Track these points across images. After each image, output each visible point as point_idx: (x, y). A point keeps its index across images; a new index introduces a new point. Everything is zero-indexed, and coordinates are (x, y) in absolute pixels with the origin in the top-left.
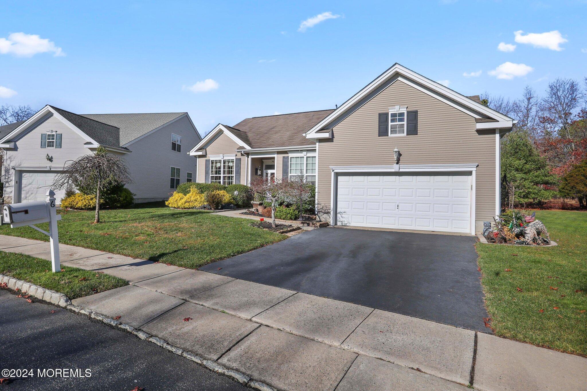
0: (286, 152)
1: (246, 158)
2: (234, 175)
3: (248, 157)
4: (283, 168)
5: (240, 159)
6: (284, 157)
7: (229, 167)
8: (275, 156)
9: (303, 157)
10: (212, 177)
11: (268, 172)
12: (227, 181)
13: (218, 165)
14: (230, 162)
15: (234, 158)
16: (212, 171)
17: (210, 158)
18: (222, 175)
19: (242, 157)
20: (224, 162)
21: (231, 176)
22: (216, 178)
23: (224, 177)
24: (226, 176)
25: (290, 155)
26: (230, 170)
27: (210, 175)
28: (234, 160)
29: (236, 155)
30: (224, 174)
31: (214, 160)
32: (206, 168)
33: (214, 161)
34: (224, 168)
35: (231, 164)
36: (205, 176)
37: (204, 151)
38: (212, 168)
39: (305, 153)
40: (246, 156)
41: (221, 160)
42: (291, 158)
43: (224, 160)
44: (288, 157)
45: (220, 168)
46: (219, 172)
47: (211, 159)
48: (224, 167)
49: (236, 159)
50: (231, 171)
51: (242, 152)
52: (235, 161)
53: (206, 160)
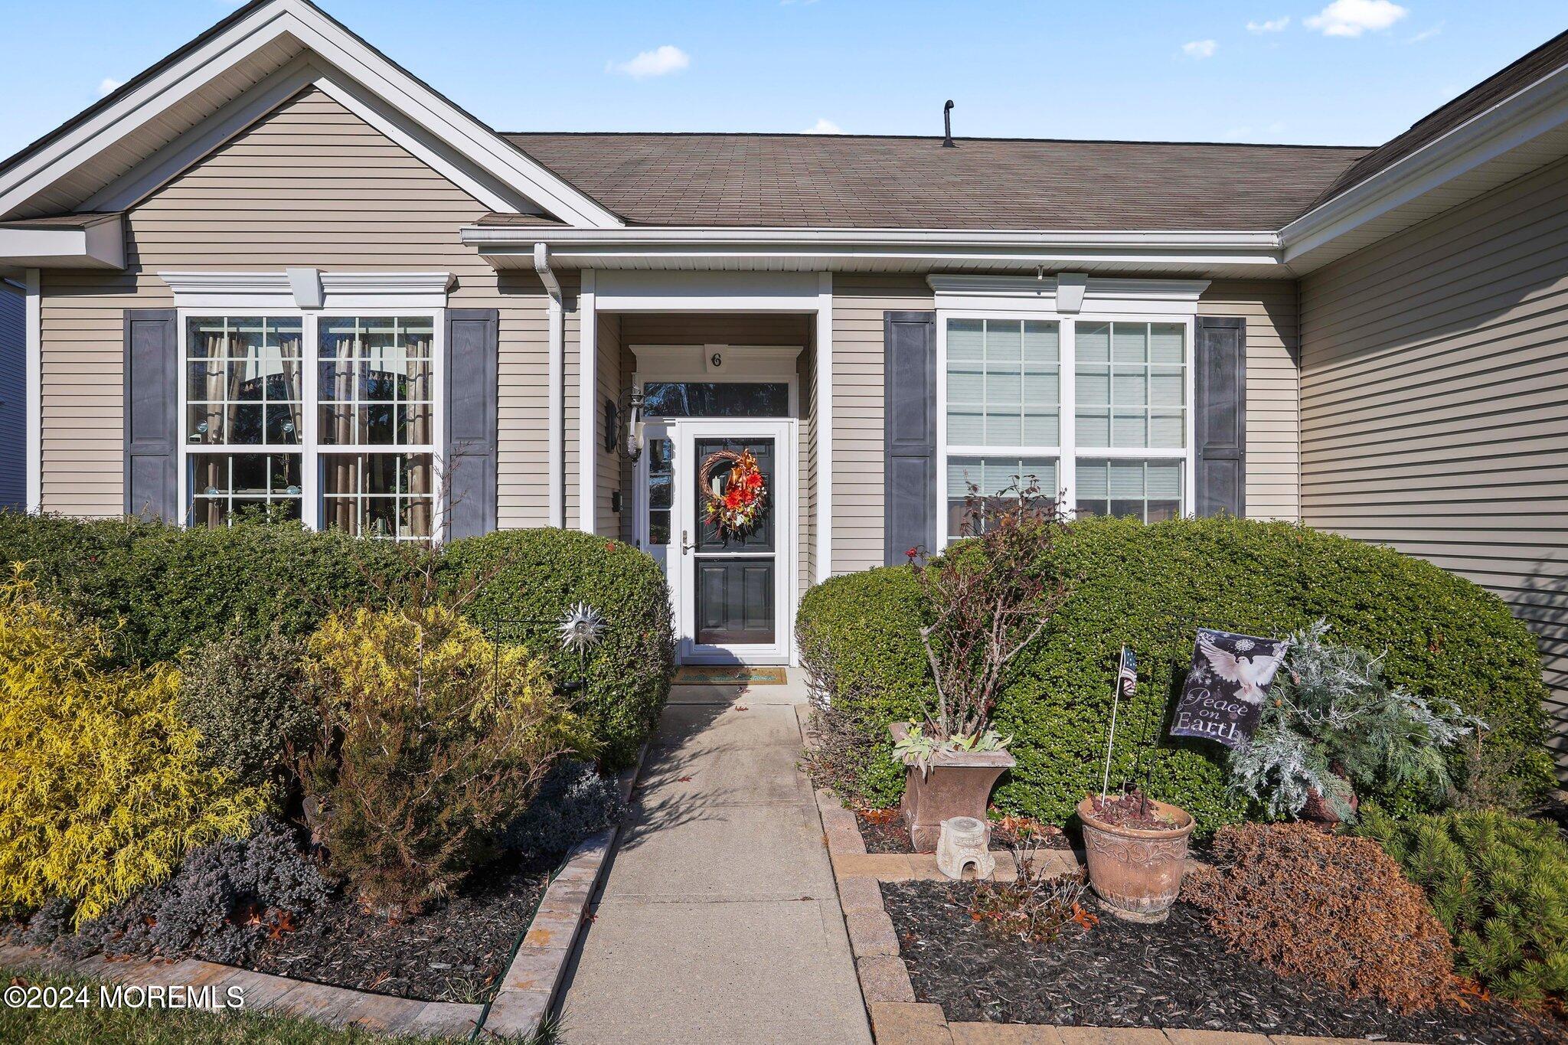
0: (917, 281)
1: (554, 308)
2: (437, 447)
3: (569, 303)
4: (887, 396)
5: (489, 320)
6: (893, 319)
7: (380, 386)
8: (823, 304)
9: (1052, 327)
10: (198, 463)
11: (671, 432)
12: (360, 495)
13: (265, 362)
14: (387, 340)
15: (432, 306)
16: (198, 415)
17: (178, 300)
18: (309, 449)
19: (514, 308)
20: (327, 345)
21: (403, 456)
22: (249, 472)
23: (329, 465)
24: (354, 456)
25: (948, 305)
26: (396, 402)
27: (184, 449)
28: (427, 322)
29: (453, 287)
30: (327, 434)
31: (218, 322)
32: (130, 384)
33: (226, 329)
34: (326, 387)
35: (393, 360)
36: (130, 459)
37: (110, 228)
38: (198, 387)
39: (1070, 294)
40: (557, 289)
41: (297, 322)
42: (953, 325)
43: (323, 323)
44: (928, 318)
45: (280, 385)
46: (283, 423)
47: (188, 306)
48: (327, 374)
49: (454, 317)
50: (402, 408)
51: (530, 248)
52: (438, 331)
53: (133, 319)
